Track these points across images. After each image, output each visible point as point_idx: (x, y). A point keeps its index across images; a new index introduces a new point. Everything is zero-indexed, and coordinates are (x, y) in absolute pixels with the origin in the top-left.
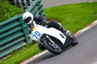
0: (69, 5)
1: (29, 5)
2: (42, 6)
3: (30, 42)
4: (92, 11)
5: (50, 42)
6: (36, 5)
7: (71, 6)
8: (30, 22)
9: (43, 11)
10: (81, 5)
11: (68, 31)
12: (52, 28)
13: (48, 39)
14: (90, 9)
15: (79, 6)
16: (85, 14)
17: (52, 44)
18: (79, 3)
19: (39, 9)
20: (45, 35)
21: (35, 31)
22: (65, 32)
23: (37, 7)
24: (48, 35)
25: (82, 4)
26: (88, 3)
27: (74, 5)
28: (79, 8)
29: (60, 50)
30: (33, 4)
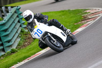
0: (50, 12)
1: (8, 12)
2: (21, 14)
3: (8, 51)
4: (73, 19)
5: (52, 40)
6: (15, 12)
7: (51, 14)
8: (31, 20)
9: (22, 19)
10: (62, 13)
11: (68, 30)
12: (53, 26)
13: (49, 37)
14: (71, 17)
15: (60, 14)
16: (66, 22)
17: (54, 41)
18: (60, 10)
19: (18, 17)
20: (46, 33)
21: (37, 29)
22: (65, 30)
23: (16, 15)
24: (50, 33)
25: (63, 11)
26: (69, 10)
27: (55, 12)
28: (60, 16)
29: (62, 48)
30: (11, 11)
